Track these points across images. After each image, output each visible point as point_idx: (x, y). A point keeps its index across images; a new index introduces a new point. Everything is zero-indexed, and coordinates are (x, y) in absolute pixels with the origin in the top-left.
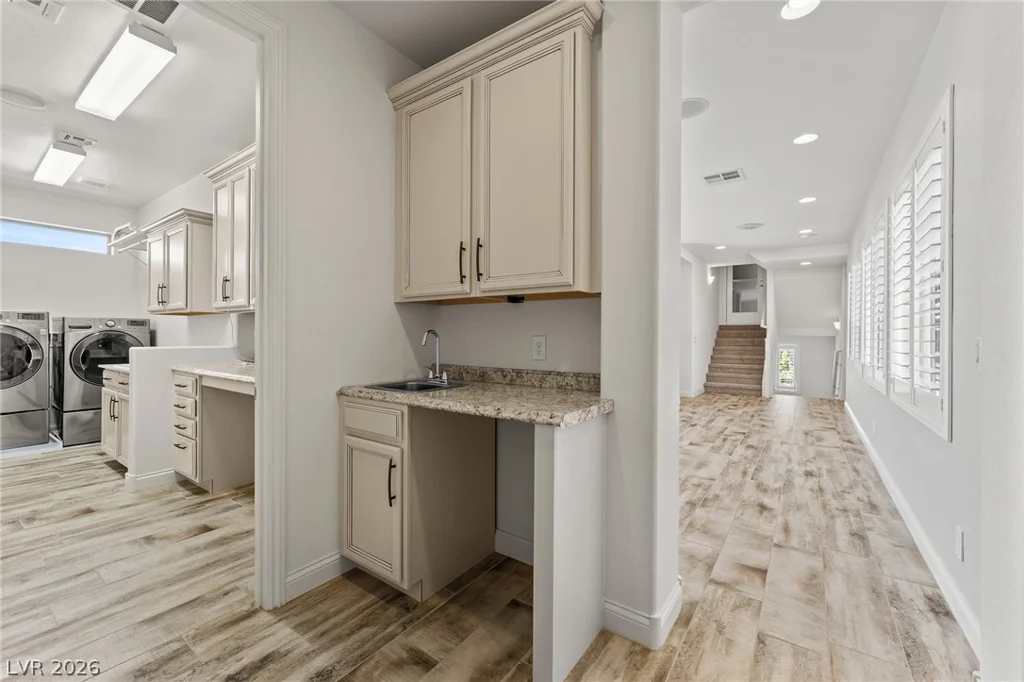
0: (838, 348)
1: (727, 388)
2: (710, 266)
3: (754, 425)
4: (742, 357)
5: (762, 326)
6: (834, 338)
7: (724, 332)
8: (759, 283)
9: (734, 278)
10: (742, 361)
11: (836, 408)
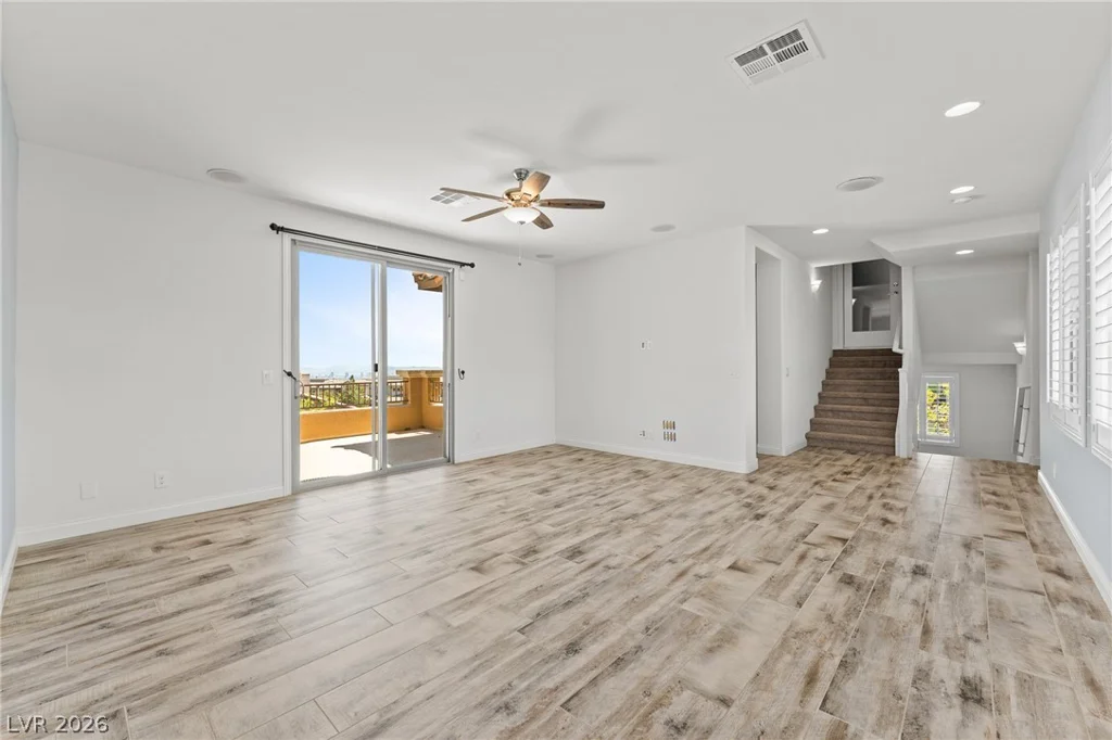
0: (1021, 384)
1: (842, 441)
2: (814, 265)
3: (868, 519)
4: (866, 395)
5: (896, 349)
6: (1014, 367)
7: (840, 361)
8: (892, 289)
9: (854, 285)
10: (866, 401)
11: (1023, 482)
